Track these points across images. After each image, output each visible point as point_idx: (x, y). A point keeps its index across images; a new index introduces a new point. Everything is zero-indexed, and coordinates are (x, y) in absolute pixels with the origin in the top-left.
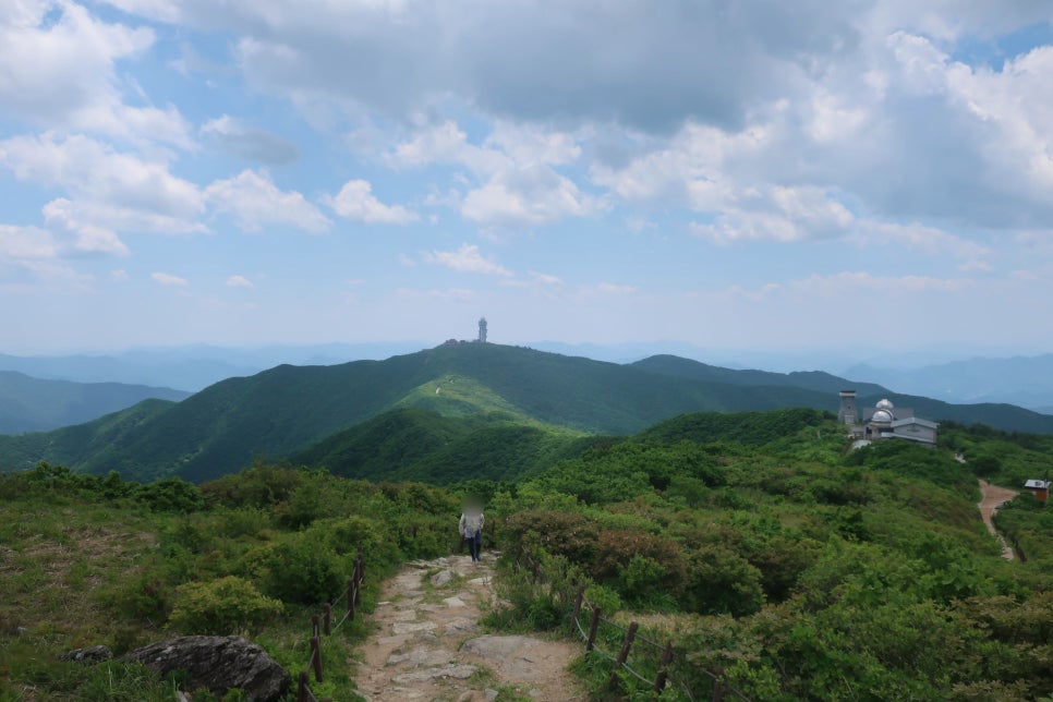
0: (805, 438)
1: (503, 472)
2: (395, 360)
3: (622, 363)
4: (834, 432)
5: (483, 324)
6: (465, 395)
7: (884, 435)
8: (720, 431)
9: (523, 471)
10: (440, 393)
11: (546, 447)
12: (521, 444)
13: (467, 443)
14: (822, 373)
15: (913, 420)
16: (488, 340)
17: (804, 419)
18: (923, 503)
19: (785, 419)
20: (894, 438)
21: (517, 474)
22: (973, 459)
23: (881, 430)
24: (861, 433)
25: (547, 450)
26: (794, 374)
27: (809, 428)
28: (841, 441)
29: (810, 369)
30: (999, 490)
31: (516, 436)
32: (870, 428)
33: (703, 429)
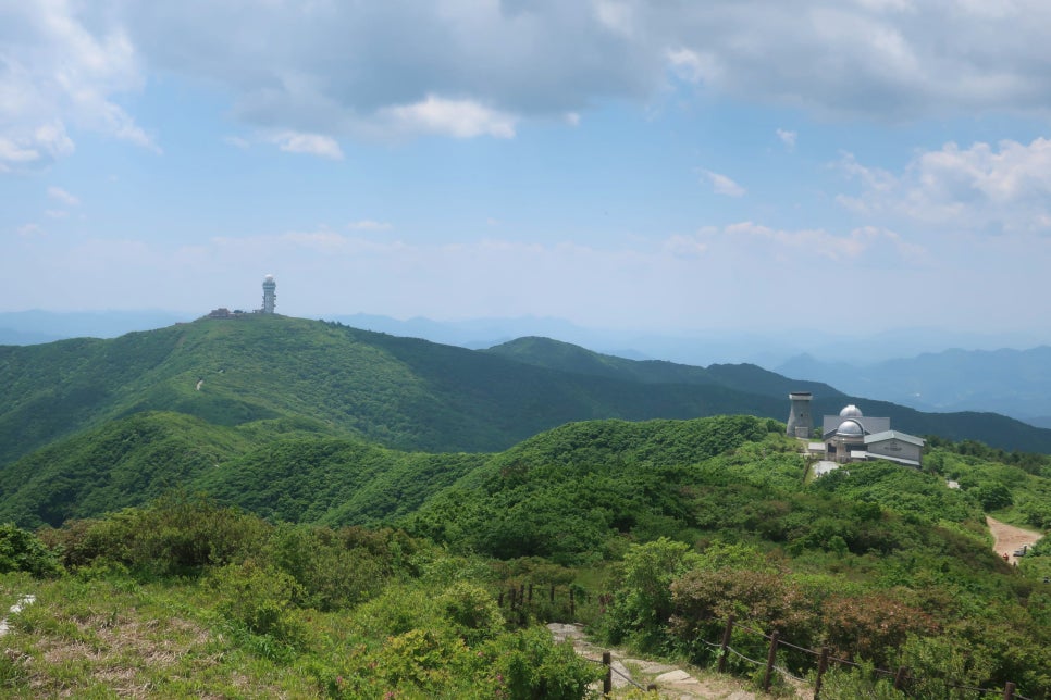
0: (745, 458)
1: (305, 507)
2: (132, 338)
3: (474, 349)
4: (783, 450)
5: (269, 287)
6: (242, 391)
7: (855, 454)
8: (624, 448)
9: (336, 506)
10: (203, 390)
11: (371, 470)
12: (333, 466)
13: (250, 464)
14: (753, 367)
15: (891, 434)
16: (276, 311)
17: (741, 431)
18: (963, 551)
19: (715, 431)
20: (871, 459)
21: (325, 509)
22: (976, 489)
23: (850, 448)
24: (820, 452)
25: (372, 474)
26: (715, 368)
27: (748, 445)
28: (797, 463)
29: (736, 361)
30: (1014, 531)
31: (326, 455)
32: (833, 443)
33: (600, 445)
